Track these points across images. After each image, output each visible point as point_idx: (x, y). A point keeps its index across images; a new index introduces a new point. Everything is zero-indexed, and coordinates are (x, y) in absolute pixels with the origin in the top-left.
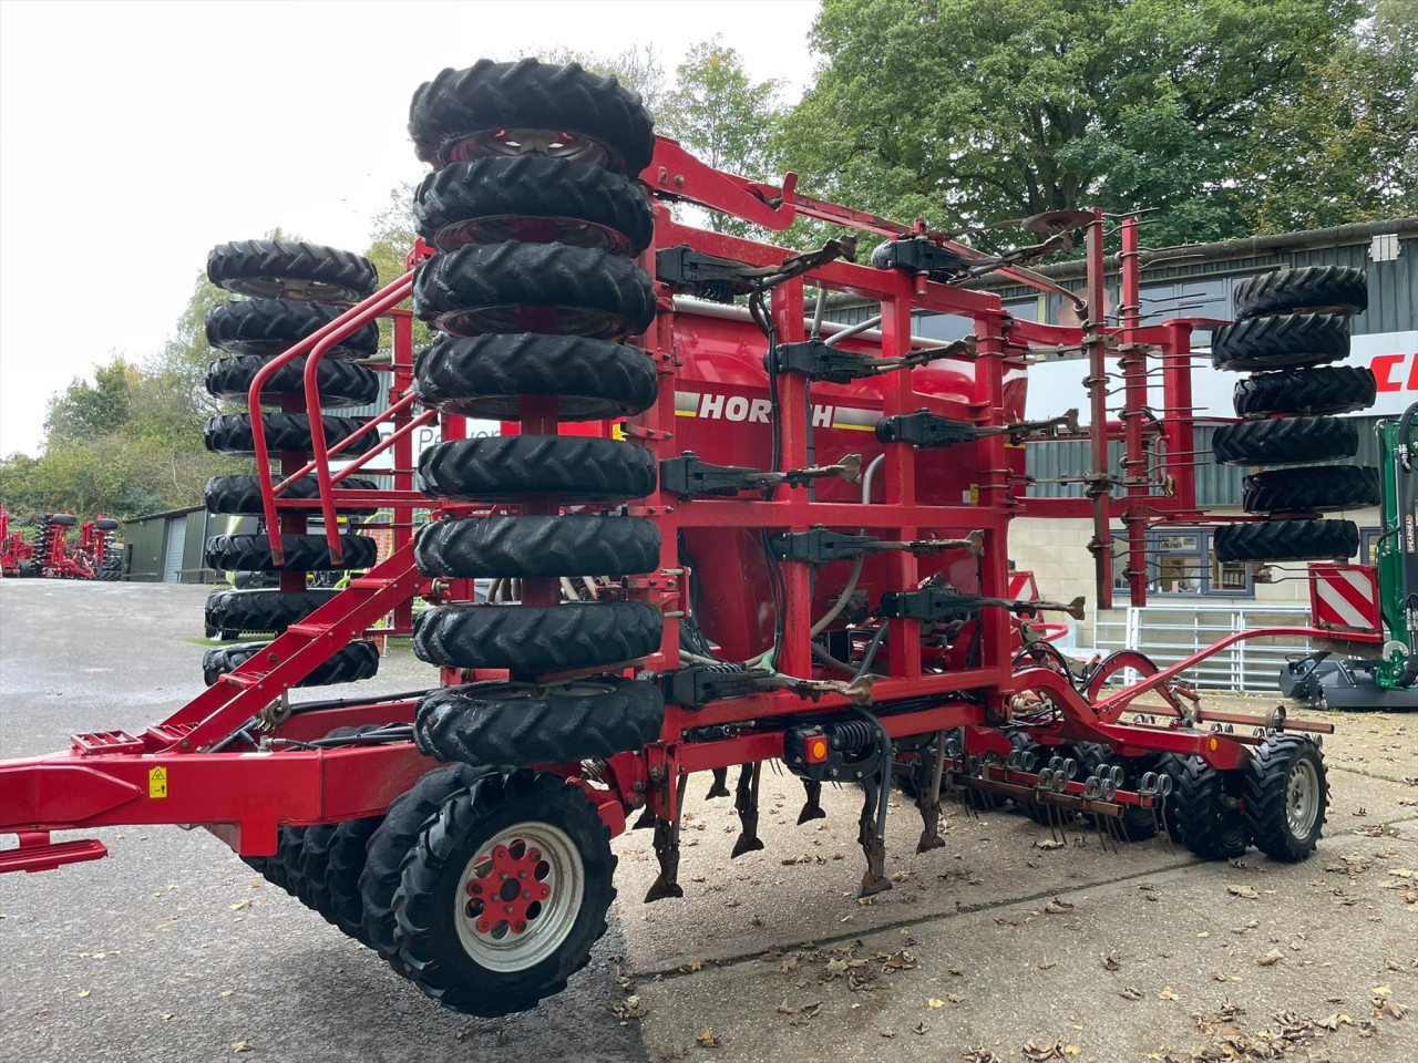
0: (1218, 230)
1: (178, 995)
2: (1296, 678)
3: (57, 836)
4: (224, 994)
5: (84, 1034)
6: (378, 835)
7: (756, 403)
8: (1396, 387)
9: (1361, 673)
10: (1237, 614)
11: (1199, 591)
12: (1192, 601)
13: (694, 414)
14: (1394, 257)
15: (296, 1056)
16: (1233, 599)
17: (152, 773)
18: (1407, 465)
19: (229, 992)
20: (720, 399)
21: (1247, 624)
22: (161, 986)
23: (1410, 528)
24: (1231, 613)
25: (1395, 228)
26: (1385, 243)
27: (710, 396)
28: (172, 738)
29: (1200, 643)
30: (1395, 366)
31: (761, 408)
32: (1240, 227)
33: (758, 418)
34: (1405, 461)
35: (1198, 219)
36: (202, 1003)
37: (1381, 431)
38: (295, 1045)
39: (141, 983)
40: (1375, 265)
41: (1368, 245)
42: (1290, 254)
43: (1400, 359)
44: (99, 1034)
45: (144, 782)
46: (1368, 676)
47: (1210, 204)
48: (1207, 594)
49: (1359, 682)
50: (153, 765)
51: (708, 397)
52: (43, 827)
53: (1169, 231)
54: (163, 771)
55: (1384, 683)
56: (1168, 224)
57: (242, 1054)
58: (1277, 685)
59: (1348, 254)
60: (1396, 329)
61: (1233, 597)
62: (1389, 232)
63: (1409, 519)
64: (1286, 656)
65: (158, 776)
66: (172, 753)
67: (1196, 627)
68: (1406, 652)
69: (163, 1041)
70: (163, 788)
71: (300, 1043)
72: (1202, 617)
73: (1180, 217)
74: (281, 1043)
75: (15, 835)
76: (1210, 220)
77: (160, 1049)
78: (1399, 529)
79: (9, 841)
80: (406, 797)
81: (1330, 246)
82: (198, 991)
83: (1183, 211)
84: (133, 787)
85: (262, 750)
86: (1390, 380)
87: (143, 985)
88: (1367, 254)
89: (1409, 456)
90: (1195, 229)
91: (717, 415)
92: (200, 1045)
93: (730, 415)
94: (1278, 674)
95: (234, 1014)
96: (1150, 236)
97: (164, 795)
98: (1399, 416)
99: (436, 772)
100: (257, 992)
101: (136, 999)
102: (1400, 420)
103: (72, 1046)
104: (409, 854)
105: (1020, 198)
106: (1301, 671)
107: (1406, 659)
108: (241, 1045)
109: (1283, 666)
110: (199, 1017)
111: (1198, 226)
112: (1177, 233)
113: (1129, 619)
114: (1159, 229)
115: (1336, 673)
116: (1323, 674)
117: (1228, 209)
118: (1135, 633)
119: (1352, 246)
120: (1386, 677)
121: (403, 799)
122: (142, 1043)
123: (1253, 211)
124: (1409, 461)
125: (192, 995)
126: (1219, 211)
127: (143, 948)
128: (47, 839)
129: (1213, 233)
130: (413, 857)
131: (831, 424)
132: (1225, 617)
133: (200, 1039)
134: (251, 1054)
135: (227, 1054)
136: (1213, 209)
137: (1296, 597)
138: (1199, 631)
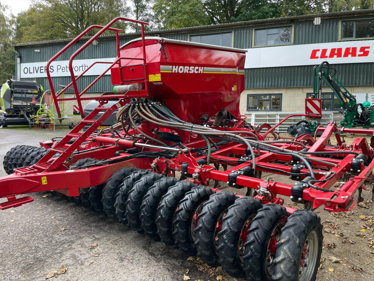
0: (272, 14)
1: (39, 219)
2: (292, 130)
3: (18, 197)
4: (52, 217)
5: (17, 231)
6: (106, 189)
7: (186, 67)
8: (317, 58)
9: (306, 128)
10: (277, 115)
11: (269, 109)
12: (267, 112)
13: (171, 72)
14: (319, 24)
15: (79, 230)
16: (276, 111)
17: (42, 178)
18: (321, 77)
19: (54, 217)
20: (177, 67)
21: (280, 117)
22: (34, 217)
23: (320, 93)
24: (276, 114)
25: (320, 16)
26: (318, 20)
27: (175, 66)
28: (45, 168)
29: (269, 122)
30: (317, 52)
31: (187, 69)
32: (277, 14)
33: (186, 72)
34: (320, 76)
35: (267, 11)
36: (47, 220)
37: (315, 69)
38: (77, 228)
39: (27, 217)
40: (314, 26)
41: (313, 20)
42: (295, 22)
43: (319, 50)
44: (22, 230)
45: (40, 181)
46: (308, 129)
47: (270, 7)
48: (270, 110)
49: (306, 130)
50: (42, 176)
51: (174, 67)
52: (13, 195)
53: (260, 14)
54: (45, 177)
55: (312, 130)
56: (259, 12)
57: (64, 231)
58: (287, 132)
59: (308, 22)
60: (318, 43)
61: (277, 111)
62: (319, 17)
63: (320, 91)
64: (290, 124)
65: (44, 179)
66: (46, 172)
67: (268, 118)
68: (317, 123)
69: (41, 230)
70: (46, 182)
71: (78, 227)
72: (269, 116)
73: (263, 10)
74: (73, 228)
75: (6, 198)
76: (270, 12)
77: (41, 232)
78: (318, 93)
79: (5, 200)
80: (112, 178)
81: (304, 20)
82: (45, 217)
83: (264, 9)
84: (37, 182)
85: (71, 170)
86: (316, 56)
87: (28, 217)
88: (313, 22)
89: (321, 75)
90: (266, 14)
91: (176, 72)
92: (52, 230)
93: (180, 72)
94: (287, 129)
95: (57, 222)
96: (255, 15)
97: (47, 183)
98: (319, 65)
99: (118, 172)
100: (61, 216)
101: (28, 221)
102: (320, 66)
103: (16, 233)
104: (118, 193)
105: (221, 3)
106: (293, 128)
107: (317, 124)
108: (63, 229)
109: (289, 127)
110: (48, 223)
111: (267, 13)
112: (262, 15)
113: (252, 117)
114: (257, 13)
115: (301, 128)
116: (298, 128)
117: (274, 9)
118: (254, 120)
119: (309, 20)
120: (312, 129)
121: (111, 179)
122: (35, 231)
123: (281, 10)
124: (321, 76)
125: (43, 218)
126: (272, 9)
127: (23, 208)
128: (15, 198)
129: (271, 15)
130: (119, 194)
131: (203, 72)
132: (274, 116)
133: (51, 229)
134: (66, 231)
135: (60, 231)
136: (271, 9)
137: (291, 110)
138: (268, 119)
